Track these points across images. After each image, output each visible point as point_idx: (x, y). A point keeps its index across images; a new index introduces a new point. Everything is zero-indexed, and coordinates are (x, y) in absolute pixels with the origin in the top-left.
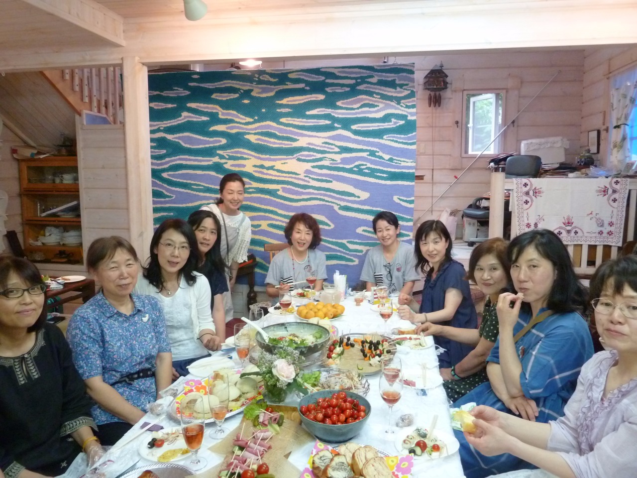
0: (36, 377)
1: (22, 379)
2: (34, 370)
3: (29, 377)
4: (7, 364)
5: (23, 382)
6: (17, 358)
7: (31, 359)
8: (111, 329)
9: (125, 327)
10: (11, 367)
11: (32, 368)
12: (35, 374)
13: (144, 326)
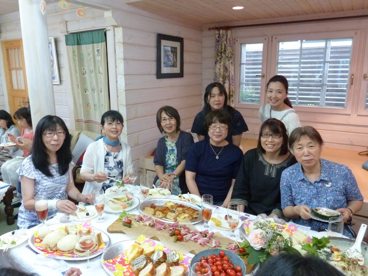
0: (273, 176)
1: (267, 173)
2: (274, 173)
3: (270, 174)
4: (265, 163)
5: (266, 175)
6: (269, 164)
7: (275, 168)
8: (299, 188)
10: (265, 165)
11: (274, 172)
12: (273, 175)
13: (326, 190)
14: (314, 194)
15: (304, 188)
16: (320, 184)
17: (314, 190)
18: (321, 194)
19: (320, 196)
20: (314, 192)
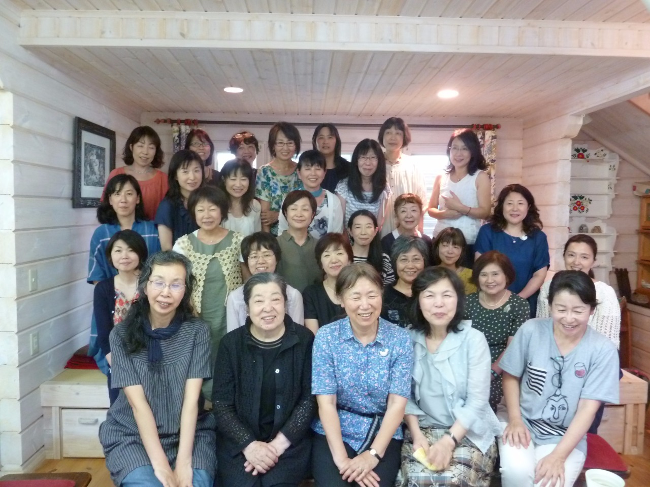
8: (342, 353)
9: (359, 355)
13: (380, 360)
14: (362, 363)
15: (348, 354)
16: (373, 350)
17: (364, 358)
18: (372, 365)
19: (371, 368)
20: (363, 360)
